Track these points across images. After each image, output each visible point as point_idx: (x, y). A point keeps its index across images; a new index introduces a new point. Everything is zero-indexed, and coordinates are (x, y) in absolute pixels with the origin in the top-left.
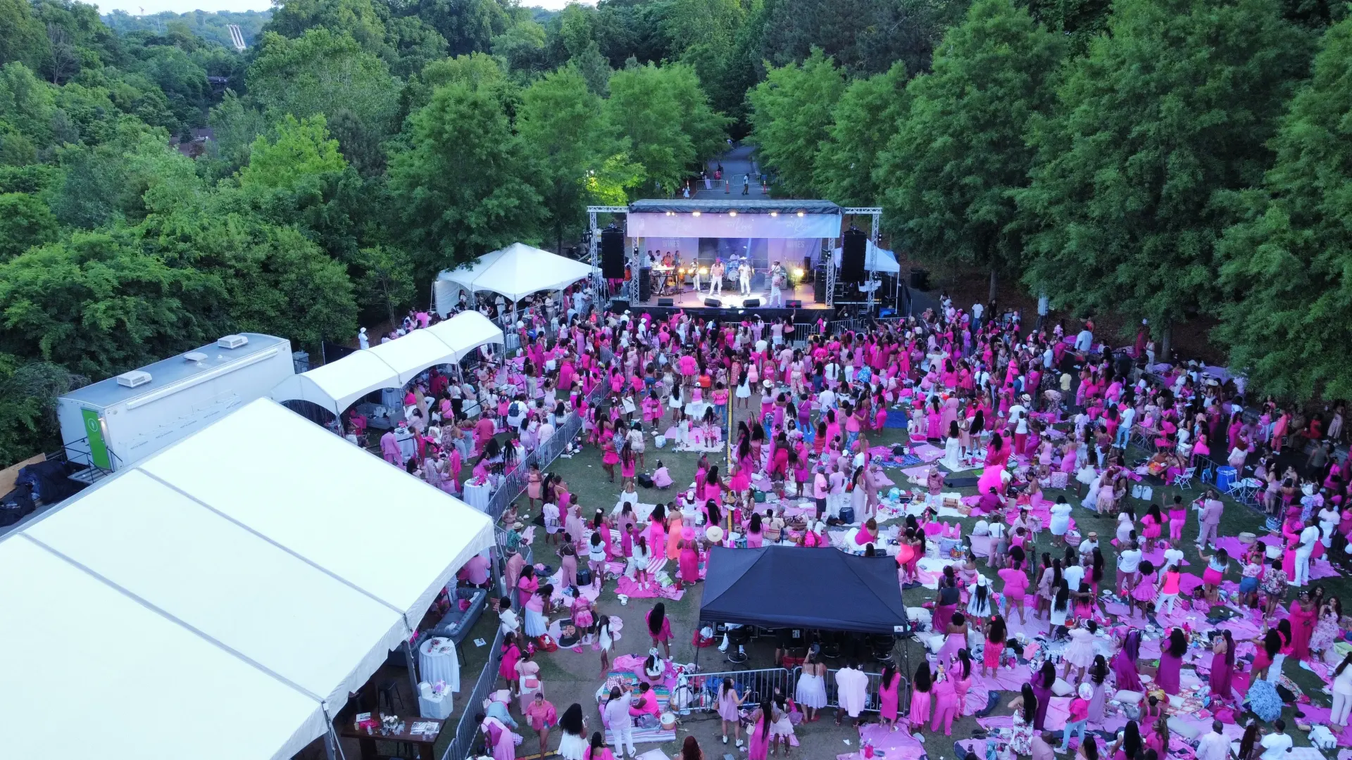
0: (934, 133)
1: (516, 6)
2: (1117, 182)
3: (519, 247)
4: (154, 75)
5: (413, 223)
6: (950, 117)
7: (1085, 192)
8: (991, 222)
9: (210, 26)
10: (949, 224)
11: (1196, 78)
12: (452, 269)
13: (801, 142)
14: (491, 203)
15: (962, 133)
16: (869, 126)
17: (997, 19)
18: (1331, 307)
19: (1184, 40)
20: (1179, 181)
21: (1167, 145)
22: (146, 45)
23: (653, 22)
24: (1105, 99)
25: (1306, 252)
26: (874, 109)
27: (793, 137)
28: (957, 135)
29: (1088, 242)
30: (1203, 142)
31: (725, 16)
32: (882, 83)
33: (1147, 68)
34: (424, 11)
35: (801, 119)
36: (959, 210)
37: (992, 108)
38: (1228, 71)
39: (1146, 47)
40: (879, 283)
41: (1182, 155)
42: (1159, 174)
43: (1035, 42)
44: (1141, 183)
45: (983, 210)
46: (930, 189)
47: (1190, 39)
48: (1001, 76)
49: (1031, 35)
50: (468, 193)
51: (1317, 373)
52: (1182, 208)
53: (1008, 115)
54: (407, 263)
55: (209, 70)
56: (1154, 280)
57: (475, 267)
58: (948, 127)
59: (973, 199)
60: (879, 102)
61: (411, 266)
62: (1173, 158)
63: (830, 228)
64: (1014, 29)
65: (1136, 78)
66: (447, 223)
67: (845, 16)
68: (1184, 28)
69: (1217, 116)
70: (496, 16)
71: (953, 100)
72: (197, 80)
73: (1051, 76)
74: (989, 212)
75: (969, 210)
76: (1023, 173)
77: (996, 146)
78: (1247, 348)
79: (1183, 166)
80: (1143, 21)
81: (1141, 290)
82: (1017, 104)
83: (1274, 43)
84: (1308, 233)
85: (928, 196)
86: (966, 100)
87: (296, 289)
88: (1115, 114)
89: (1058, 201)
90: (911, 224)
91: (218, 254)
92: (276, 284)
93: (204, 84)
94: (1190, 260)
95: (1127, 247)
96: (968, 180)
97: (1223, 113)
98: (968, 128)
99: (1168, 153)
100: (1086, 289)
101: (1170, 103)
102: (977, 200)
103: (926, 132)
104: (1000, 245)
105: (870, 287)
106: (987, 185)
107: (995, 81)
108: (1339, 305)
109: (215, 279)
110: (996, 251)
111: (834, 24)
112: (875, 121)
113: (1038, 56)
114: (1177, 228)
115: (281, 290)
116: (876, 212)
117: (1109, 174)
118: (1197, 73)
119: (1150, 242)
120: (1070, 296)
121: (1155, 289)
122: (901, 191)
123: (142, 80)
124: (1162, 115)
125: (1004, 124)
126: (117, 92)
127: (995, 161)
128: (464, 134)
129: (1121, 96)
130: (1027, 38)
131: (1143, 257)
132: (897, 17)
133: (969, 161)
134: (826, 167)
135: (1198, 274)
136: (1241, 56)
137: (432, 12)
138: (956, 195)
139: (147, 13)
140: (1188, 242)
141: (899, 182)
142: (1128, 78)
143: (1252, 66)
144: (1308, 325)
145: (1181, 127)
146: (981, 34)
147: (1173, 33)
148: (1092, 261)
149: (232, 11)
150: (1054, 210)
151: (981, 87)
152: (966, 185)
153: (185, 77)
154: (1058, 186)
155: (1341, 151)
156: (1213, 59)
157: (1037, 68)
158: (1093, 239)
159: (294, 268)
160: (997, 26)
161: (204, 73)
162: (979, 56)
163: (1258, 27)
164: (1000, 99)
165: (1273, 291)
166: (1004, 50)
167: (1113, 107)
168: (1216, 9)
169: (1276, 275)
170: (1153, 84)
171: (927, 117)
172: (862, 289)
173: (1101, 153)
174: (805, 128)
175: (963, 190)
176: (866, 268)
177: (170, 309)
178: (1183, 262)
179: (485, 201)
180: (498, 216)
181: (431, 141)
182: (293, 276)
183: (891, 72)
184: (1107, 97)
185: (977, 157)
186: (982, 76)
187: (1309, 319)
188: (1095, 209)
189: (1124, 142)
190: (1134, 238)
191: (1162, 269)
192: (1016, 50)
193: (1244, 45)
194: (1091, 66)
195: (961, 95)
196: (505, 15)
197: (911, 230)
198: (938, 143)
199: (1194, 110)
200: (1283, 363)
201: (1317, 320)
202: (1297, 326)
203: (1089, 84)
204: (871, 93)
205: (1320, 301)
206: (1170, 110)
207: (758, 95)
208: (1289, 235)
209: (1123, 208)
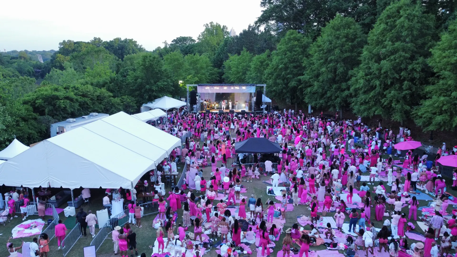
0: (279, 64)
1: (140, 47)
2: (325, 71)
3: (166, 97)
4: (16, 68)
5: (136, 90)
6: (283, 60)
7: (318, 76)
8: (295, 86)
9: (30, 55)
10: (284, 88)
11: (343, 45)
12: (146, 103)
13: (241, 74)
14: (159, 84)
15: (286, 64)
16: (260, 66)
17: (294, 35)
18: (375, 93)
19: (339, 37)
20: (340, 70)
21: (337, 62)
22: (11, 59)
23: (189, 49)
24: (321, 52)
25: (369, 81)
26: (262, 62)
27: (238, 73)
28: (285, 64)
29: (320, 87)
30: (345, 60)
31: (211, 47)
32: (263, 56)
33: (331, 43)
34: (110, 49)
35: (240, 67)
36: (287, 84)
37: (294, 57)
38: (350, 44)
39: (330, 38)
40: (266, 106)
41: (340, 64)
42: (336, 69)
43: (304, 41)
44: (331, 72)
45: (293, 84)
46: (278, 79)
47: (340, 36)
48: (295, 49)
49: (303, 39)
50: (152, 81)
51: (374, 109)
52: (342, 77)
53: (298, 59)
54: (134, 101)
55: (34, 68)
56: (336, 95)
57: (153, 102)
58: (283, 63)
59: (290, 82)
60: (263, 60)
61: (135, 102)
62: (338, 65)
63: (253, 90)
64: (298, 38)
65: (328, 46)
66: (146, 89)
67: (250, 43)
68: (339, 34)
69: (348, 54)
70: (134, 50)
71: (283, 56)
72: (30, 70)
73: (308, 49)
74: (294, 84)
75: (289, 84)
76: (302, 73)
77: (295, 67)
78: (358, 106)
79: (341, 67)
80: (329, 33)
81: (333, 98)
82: (300, 56)
83: (360, 37)
84: (369, 77)
85: (278, 81)
86: (287, 55)
87: (106, 105)
88: (324, 55)
89: (312, 78)
90: (274, 88)
91: (86, 93)
92: (100, 103)
93: (33, 72)
94: (345, 90)
95: (329, 87)
96: (288, 76)
97: (350, 53)
98: (288, 63)
99: (337, 64)
100: (320, 100)
101: (337, 51)
102: (291, 82)
103: (277, 64)
104: (298, 93)
105: (264, 106)
106: (293, 77)
107: (294, 51)
108: (377, 92)
109: (86, 99)
110: (297, 95)
111: (247, 45)
112: (262, 65)
113: (305, 44)
114: (341, 83)
115: (103, 105)
116: (265, 85)
117: (324, 69)
118: (343, 44)
119: (334, 86)
120: (316, 102)
121: (337, 97)
122: (271, 80)
123: (12, 70)
124: (335, 54)
125: (296, 62)
126: (4, 73)
127: (295, 71)
128: (151, 65)
129: (325, 51)
130: (302, 40)
131: (333, 90)
132: (265, 41)
133: (289, 71)
134: (249, 79)
135: (346, 93)
136: (353, 41)
137: (113, 49)
138: (285, 80)
139: (6, 51)
140: (344, 85)
141: (270, 78)
142: (326, 46)
143: (355, 42)
144: (370, 98)
145: (340, 57)
146: (290, 39)
147: (337, 36)
148: (321, 91)
149: (37, 51)
150: (311, 80)
151: (290, 52)
152: (288, 77)
153: (27, 69)
154: (311, 74)
155: (374, 58)
156: (346, 41)
157: (305, 47)
158: (321, 86)
159: (106, 99)
160: (294, 37)
161: (32, 68)
162: (290, 45)
163: (356, 34)
164: (296, 55)
165: (362, 91)
166: (296, 43)
167: (323, 54)
168: (346, 30)
169: (362, 87)
170: (332, 47)
171: (277, 60)
172: (261, 107)
173: (322, 65)
174: (242, 70)
175: (287, 79)
176: (263, 101)
177: (77, 106)
178: (343, 90)
179: (158, 83)
180: (161, 87)
181: (142, 67)
182: (106, 101)
183: (266, 53)
184: (322, 52)
185: (291, 70)
186: (291, 50)
187: (370, 96)
188: (321, 78)
189: (326, 62)
190: (331, 86)
191: (338, 92)
192: (299, 43)
193: (353, 38)
194: (318, 45)
195: (286, 54)
196: (137, 50)
197: (274, 91)
198: (280, 66)
199: (343, 53)
200: (366, 108)
201: (372, 96)
202: (368, 98)
203: (317, 49)
204: (260, 58)
205: (372, 92)
206: (337, 53)
207: (226, 63)
208: (365, 77)
209: (327, 78)
